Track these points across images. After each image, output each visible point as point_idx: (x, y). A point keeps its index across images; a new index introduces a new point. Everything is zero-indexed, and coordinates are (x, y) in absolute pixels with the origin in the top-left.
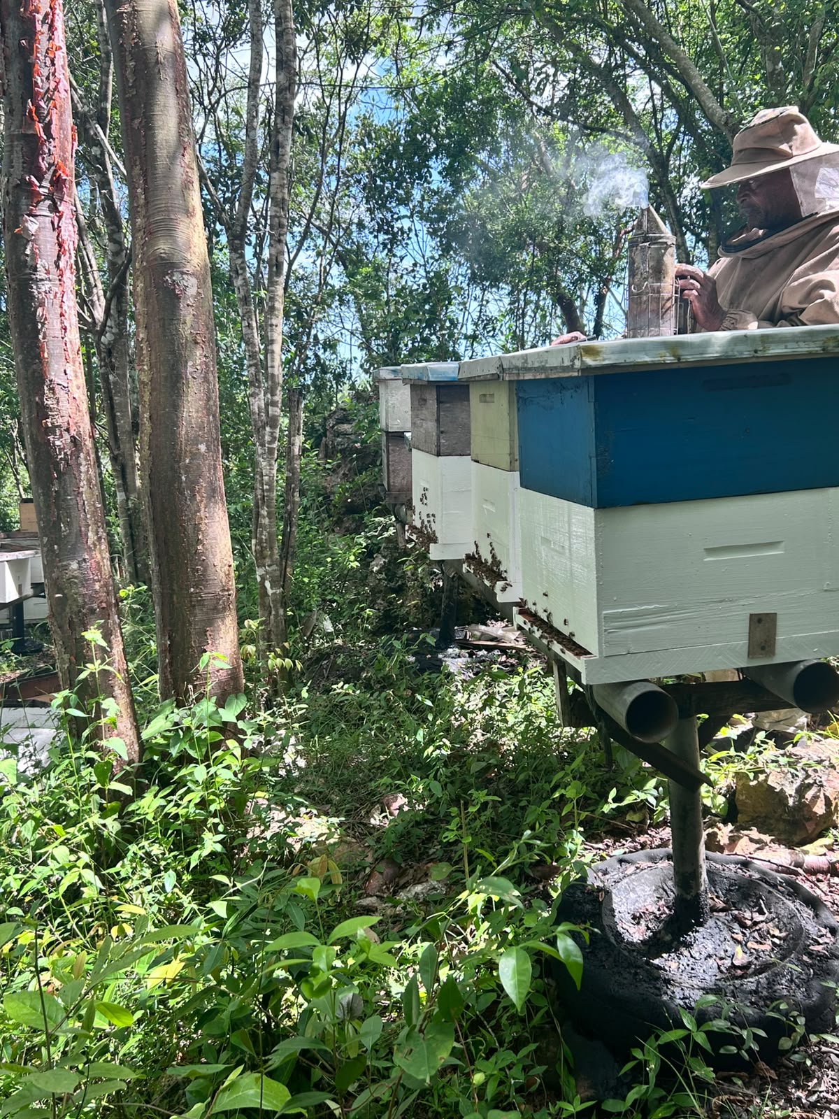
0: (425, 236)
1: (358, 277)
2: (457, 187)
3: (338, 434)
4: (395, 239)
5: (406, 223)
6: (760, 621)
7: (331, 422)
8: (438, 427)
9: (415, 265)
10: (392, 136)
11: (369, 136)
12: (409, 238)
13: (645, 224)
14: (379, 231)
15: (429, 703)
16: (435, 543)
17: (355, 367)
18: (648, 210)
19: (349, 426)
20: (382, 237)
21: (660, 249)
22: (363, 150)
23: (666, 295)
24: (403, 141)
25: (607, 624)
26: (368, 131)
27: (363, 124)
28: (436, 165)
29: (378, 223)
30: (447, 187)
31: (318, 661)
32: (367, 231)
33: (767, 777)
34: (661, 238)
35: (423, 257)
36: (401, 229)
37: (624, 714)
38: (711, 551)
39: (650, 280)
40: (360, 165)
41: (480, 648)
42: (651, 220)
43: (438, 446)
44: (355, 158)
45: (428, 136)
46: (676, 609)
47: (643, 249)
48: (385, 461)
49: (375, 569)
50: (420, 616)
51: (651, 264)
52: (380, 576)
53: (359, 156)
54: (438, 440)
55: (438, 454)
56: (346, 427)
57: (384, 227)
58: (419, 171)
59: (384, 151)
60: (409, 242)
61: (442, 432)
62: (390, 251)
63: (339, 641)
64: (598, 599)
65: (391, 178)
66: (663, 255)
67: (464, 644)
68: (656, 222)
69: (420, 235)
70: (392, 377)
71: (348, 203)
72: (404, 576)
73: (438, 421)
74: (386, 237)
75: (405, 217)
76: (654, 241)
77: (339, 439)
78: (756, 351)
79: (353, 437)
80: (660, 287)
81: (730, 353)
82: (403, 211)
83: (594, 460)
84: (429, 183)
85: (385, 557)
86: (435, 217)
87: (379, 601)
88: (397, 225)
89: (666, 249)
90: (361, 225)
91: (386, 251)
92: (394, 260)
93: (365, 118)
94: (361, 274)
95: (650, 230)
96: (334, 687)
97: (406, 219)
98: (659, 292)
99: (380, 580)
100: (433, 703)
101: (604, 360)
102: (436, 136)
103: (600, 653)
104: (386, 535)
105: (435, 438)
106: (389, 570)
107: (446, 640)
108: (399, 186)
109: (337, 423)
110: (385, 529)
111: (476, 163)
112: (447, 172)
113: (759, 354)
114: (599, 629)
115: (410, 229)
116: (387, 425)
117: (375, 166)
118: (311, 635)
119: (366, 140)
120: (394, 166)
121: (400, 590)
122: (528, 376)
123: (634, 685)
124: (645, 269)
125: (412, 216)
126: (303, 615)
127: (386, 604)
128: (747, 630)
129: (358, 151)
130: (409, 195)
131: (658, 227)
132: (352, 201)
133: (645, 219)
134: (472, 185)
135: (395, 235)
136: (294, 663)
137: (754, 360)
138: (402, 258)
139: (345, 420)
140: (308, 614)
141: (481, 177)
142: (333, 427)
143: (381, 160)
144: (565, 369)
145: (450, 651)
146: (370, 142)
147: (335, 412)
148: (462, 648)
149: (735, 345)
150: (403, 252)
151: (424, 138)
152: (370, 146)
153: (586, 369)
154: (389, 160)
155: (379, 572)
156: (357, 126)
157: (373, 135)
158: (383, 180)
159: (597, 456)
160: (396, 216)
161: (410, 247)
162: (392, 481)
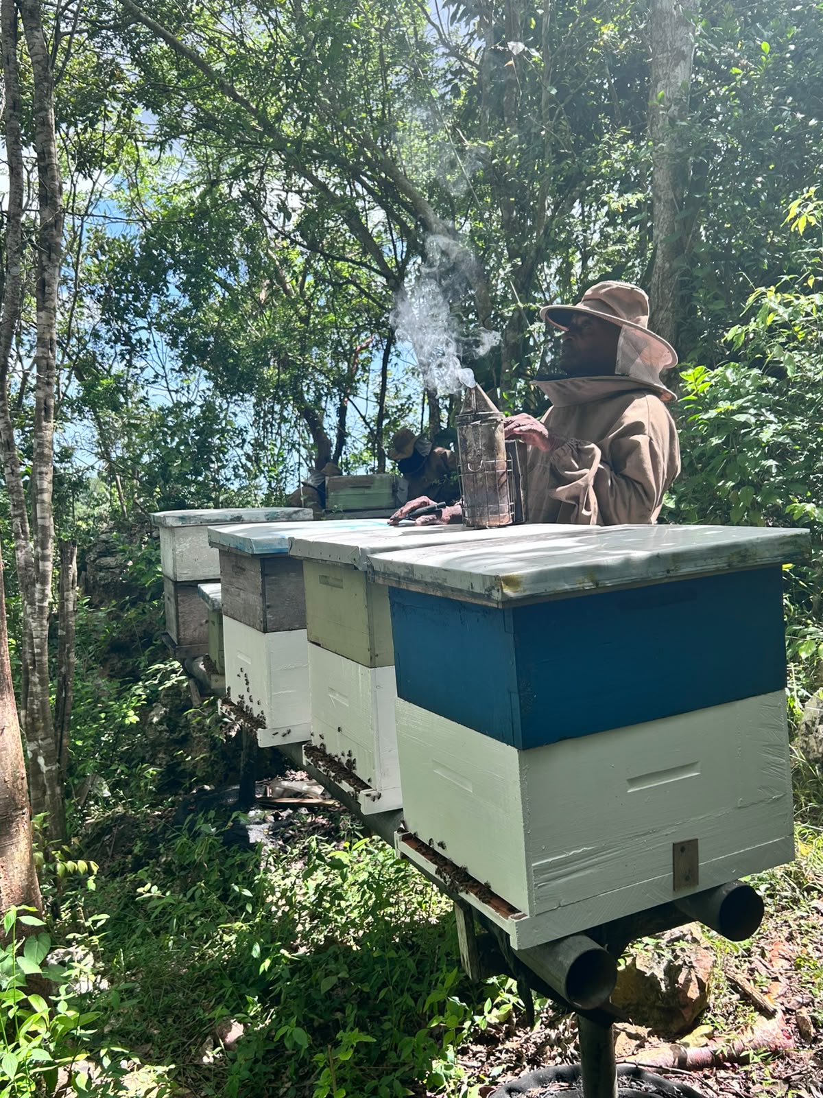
0: (165, 347)
1: (100, 388)
2: (197, 302)
3: (100, 568)
4: (133, 349)
5: (144, 335)
6: (683, 850)
7: (92, 556)
8: (264, 601)
9: (156, 376)
10: (127, 250)
11: (101, 247)
12: (148, 350)
13: (474, 402)
14: (115, 342)
15: (247, 893)
16: (265, 728)
17: (93, 475)
18: (476, 388)
19: (113, 559)
20: (119, 347)
21: (491, 426)
22: (97, 262)
23: (500, 471)
24: (137, 255)
25: (536, 877)
26: (102, 246)
27: (96, 237)
28: (173, 279)
29: (114, 334)
30: (185, 302)
31: (99, 836)
32: (103, 342)
33: (634, 959)
34: (491, 415)
35: (164, 368)
36: (139, 341)
37: (563, 981)
38: (633, 781)
39: (484, 457)
40: (95, 277)
41: (285, 807)
42: (479, 398)
43: (265, 622)
44: (88, 270)
45: (164, 252)
46: (604, 849)
47: (476, 426)
48: (172, 611)
49: (155, 720)
50: (209, 769)
51: (484, 441)
52: (160, 728)
53: (93, 268)
54: (265, 616)
55: (265, 631)
56: (109, 560)
57: (123, 338)
58: (157, 285)
59: (118, 264)
60: (148, 353)
61: (268, 607)
62: (129, 362)
63: (120, 809)
64: (526, 851)
65: (128, 291)
66: (494, 432)
67: (266, 804)
68: (485, 400)
69: (159, 346)
70: (180, 524)
71: (83, 314)
72: (187, 725)
73: (263, 595)
74: (124, 348)
75: (144, 328)
76: (484, 419)
77: (102, 574)
78: (668, 571)
79: (117, 571)
80: (494, 464)
81: (645, 575)
82: (141, 323)
83: (516, 697)
84: (167, 296)
85: (165, 706)
86: (175, 329)
87: (160, 756)
88: (135, 337)
89: (496, 426)
90: (96, 335)
91: (125, 362)
92: (132, 371)
93: (97, 231)
94: (101, 385)
95: (478, 408)
96: (140, 890)
97: (144, 331)
98: (494, 469)
99: (161, 732)
100: (251, 891)
101: (524, 591)
102: (172, 252)
103: (531, 912)
104: (168, 684)
105: (259, 612)
106: (170, 719)
107: (247, 802)
108: (136, 299)
109: (99, 557)
110: (166, 676)
111: (215, 280)
112: (184, 288)
113: (672, 574)
114: (529, 884)
115: (148, 341)
116: (175, 574)
117: (109, 279)
118: (85, 803)
119: (99, 252)
120: (129, 278)
121: (183, 742)
122: (414, 588)
123: (566, 941)
124: (478, 446)
125: (150, 328)
126: (76, 782)
127: (168, 758)
128: (671, 861)
129: (89, 263)
130: (146, 307)
131: (486, 405)
132: (86, 311)
133: (473, 398)
134: (211, 301)
135: (133, 347)
136: (89, 865)
137: (666, 580)
138: (142, 369)
139: (108, 552)
140: (82, 780)
141: (220, 293)
142: (94, 561)
143: (116, 273)
144: (474, 595)
145: (252, 813)
146: (103, 254)
147: (95, 545)
148: (264, 808)
149: (649, 566)
150: (142, 363)
151: (160, 254)
152: (103, 258)
153: (507, 601)
154: (125, 272)
155: (160, 723)
156: (89, 238)
157: (107, 248)
158: (119, 292)
159: (519, 692)
160: (133, 328)
161: (149, 358)
162: (182, 633)
